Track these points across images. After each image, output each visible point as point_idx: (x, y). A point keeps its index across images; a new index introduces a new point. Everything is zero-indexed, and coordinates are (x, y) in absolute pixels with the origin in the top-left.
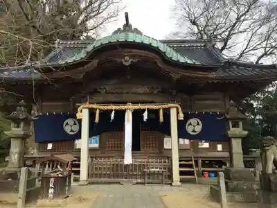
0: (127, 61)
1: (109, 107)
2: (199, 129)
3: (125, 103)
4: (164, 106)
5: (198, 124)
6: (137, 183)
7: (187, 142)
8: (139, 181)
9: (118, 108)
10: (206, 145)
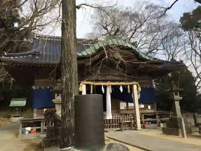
1: (99, 84)
3: (107, 81)
4: (130, 83)
6: (116, 131)
8: (117, 129)
9: (104, 84)
10: (143, 106)
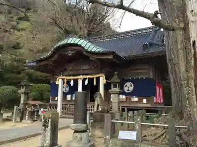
0: (70, 53)
1: (70, 78)
2: (131, 89)
4: (96, 76)
5: (131, 86)
7: (124, 97)
9: (74, 78)
10: (136, 99)
